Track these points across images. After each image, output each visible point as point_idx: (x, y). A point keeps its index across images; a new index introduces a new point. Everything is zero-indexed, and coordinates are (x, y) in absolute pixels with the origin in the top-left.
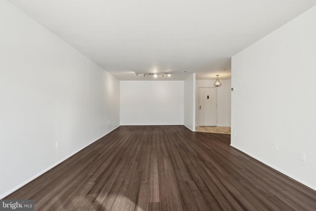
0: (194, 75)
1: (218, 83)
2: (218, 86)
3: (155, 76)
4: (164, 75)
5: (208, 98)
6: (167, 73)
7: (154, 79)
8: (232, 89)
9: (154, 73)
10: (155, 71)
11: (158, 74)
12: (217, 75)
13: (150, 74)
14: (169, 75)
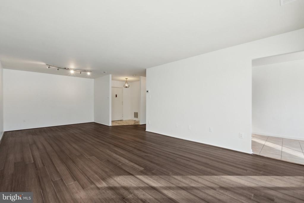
0: (111, 75)
1: (127, 85)
2: (127, 87)
3: (72, 72)
4: (82, 72)
5: (116, 96)
6: (85, 71)
7: (70, 75)
8: (147, 91)
9: (71, 69)
10: (72, 66)
11: (75, 70)
12: (127, 78)
13: (65, 68)
14: (89, 73)
